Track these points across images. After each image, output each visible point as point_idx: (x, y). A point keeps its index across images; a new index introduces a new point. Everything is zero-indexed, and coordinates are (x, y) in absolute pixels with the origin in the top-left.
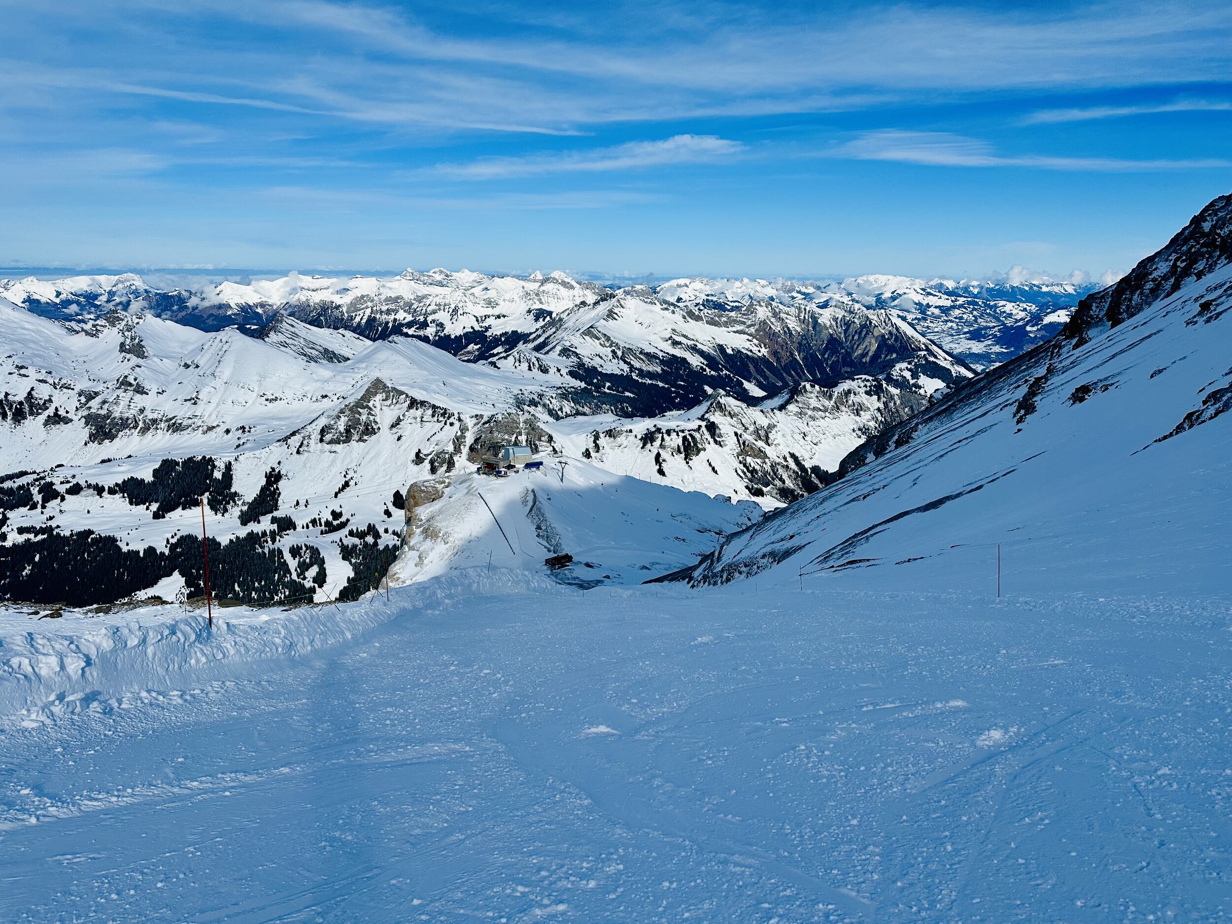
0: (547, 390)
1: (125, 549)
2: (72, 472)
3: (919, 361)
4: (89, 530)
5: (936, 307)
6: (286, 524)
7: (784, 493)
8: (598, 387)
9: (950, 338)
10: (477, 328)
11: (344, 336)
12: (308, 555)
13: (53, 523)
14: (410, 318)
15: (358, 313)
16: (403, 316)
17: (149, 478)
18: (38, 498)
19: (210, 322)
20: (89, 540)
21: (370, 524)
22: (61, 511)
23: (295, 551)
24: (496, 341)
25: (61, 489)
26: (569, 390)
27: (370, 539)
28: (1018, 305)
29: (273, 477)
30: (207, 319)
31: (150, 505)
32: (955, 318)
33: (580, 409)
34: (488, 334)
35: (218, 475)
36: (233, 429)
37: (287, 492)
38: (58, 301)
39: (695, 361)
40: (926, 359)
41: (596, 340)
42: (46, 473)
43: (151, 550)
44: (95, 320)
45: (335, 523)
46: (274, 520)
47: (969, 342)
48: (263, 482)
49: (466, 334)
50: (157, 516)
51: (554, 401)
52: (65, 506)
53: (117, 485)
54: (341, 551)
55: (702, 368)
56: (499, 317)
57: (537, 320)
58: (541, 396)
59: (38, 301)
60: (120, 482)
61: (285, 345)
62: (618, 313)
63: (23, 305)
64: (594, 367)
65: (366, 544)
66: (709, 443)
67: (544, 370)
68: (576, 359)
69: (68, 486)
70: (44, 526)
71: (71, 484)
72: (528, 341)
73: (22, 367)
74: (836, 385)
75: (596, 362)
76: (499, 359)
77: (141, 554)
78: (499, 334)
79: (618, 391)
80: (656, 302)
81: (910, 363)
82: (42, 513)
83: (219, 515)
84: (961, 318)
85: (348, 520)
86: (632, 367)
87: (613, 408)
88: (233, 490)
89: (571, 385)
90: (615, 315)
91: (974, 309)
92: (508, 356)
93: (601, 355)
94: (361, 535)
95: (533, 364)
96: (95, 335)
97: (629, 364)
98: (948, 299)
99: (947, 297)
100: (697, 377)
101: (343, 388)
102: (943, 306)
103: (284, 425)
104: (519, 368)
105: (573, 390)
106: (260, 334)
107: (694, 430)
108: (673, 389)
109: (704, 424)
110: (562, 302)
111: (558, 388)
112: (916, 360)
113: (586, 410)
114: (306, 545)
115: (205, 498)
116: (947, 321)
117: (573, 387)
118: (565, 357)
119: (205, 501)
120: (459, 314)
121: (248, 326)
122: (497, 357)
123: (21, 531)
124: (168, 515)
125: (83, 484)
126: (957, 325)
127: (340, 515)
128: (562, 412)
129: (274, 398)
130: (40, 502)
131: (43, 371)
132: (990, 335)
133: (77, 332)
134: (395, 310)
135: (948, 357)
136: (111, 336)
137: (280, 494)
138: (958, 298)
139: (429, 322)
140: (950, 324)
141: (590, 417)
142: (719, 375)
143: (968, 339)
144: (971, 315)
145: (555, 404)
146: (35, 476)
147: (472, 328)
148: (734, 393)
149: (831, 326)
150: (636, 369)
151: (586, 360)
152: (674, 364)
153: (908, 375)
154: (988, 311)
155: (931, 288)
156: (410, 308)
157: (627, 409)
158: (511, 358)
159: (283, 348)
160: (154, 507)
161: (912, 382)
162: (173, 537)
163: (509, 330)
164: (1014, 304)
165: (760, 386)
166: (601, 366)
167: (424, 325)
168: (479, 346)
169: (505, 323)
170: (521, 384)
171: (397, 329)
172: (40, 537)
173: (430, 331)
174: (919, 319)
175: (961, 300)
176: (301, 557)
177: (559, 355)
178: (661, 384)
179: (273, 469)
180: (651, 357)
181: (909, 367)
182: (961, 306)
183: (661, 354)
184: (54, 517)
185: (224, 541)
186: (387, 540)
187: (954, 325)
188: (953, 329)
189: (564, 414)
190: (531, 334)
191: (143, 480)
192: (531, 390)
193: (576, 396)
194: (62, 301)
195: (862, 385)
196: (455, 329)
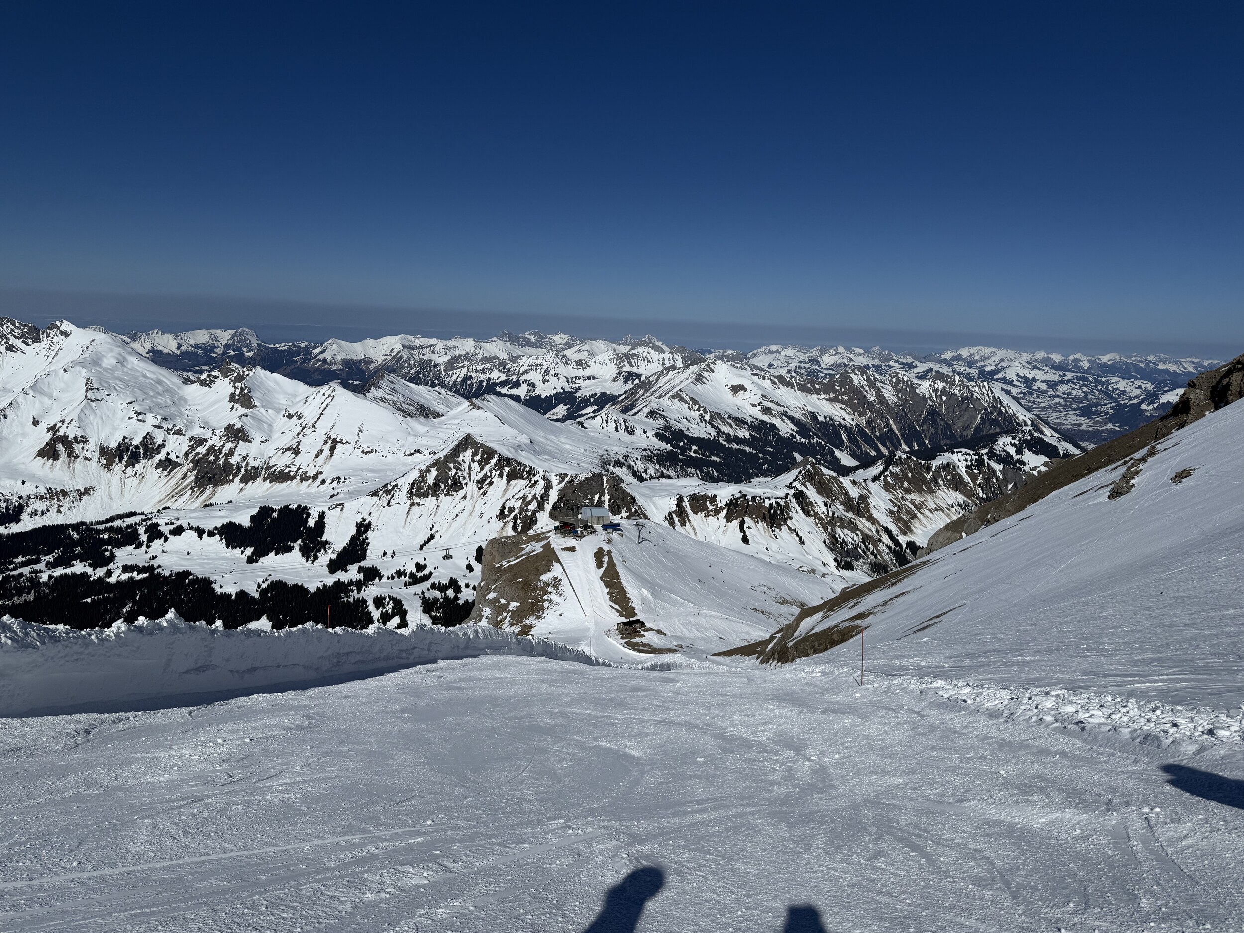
0: (633, 451)
1: (219, 590)
2: (176, 515)
3: (1023, 436)
4: (188, 571)
5: (1042, 381)
6: (372, 574)
7: (877, 567)
8: (684, 450)
9: (1058, 414)
10: (567, 389)
11: (440, 393)
12: (390, 606)
13: (155, 563)
14: (503, 377)
15: (455, 371)
16: (497, 376)
17: (246, 522)
18: (144, 538)
19: (316, 376)
20: (187, 581)
21: (451, 578)
22: (163, 551)
23: (379, 602)
24: (586, 402)
25: (165, 530)
26: (655, 452)
27: (450, 593)
28: (1132, 382)
29: (363, 527)
30: (313, 373)
31: (245, 549)
32: (1063, 393)
33: (665, 471)
34: (577, 395)
35: (311, 523)
36: (329, 481)
37: (376, 543)
38: (178, 352)
39: (785, 428)
40: (1031, 435)
41: (684, 404)
42: (153, 515)
43: (242, 594)
44: (210, 371)
45: (420, 574)
46: (361, 570)
47: (1078, 418)
48: (353, 531)
49: (556, 395)
50: (250, 560)
51: (639, 463)
52: (168, 546)
53: (216, 528)
54: (423, 603)
55: (791, 435)
56: (589, 378)
57: (626, 382)
58: (626, 457)
59: (161, 352)
60: (219, 526)
61: (383, 400)
62: (707, 376)
63: (147, 356)
64: (681, 430)
65: (446, 598)
66: (797, 512)
67: (630, 432)
68: (663, 421)
69: (171, 527)
70: (147, 565)
71: (175, 526)
72: (617, 403)
73: (141, 413)
74: (934, 458)
75: (683, 426)
76: (587, 419)
77: (233, 597)
78: (588, 395)
79: (703, 455)
80: (747, 367)
81: (1014, 438)
82: (146, 552)
83: (310, 562)
84: (1070, 394)
85: (431, 573)
86: (719, 432)
87: (698, 472)
88: (324, 539)
89: (657, 447)
90: (704, 379)
91: (1084, 385)
92: (596, 416)
93: (688, 418)
94: (442, 588)
95: (620, 425)
96: (208, 385)
97: (716, 428)
98: (1056, 374)
99: (1055, 372)
100: (788, 444)
101: (436, 444)
102: (1050, 381)
103: (379, 477)
104: (605, 429)
105: (659, 452)
106: (361, 390)
107: (781, 498)
108: (761, 455)
109: (792, 492)
110: (651, 366)
111: (643, 450)
112: (1020, 436)
113: (671, 473)
114: (389, 596)
115: (297, 545)
116: (1054, 396)
117: (659, 450)
118: (652, 420)
119: (297, 548)
120: (550, 374)
121: (351, 381)
122: (585, 418)
123: (126, 569)
124: (262, 560)
125: (185, 526)
126: (1066, 401)
127: (425, 567)
128: (647, 474)
129: (370, 450)
130: (145, 543)
131: (159, 418)
132: (1101, 412)
133: (192, 382)
134: (490, 369)
135: (1055, 434)
136: (224, 386)
137: (369, 543)
138: (1067, 373)
139: (521, 382)
140: (1057, 400)
141: (674, 480)
142: (810, 443)
143: (1077, 416)
144: (1081, 391)
145: (640, 466)
146: (143, 517)
147: (562, 388)
148: (825, 461)
149: (930, 397)
150: (724, 433)
151: (673, 423)
152: (763, 429)
153: (1012, 451)
154: (1099, 387)
155: (1037, 361)
156: (504, 368)
157: (713, 473)
158: (598, 419)
159: (382, 404)
160: (249, 551)
161: (1016, 457)
162: (263, 582)
163: (598, 390)
164: (1128, 381)
165: (854, 455)
166: (688, 429)
167: (517, 384)
168: (568, 406)
169: (595, 384)
170: (607, 444)
171: (491, 388)
172: (141, 576)
173: (522, 391)
174: (1024, 394)
175: (1069, 375)
176: (384, 607)
177: (646, 417)
178: (748, 449)
179: (364, 520)
180: (740, 422)
181: (1013, 442)
182: (1069, 381)
183: (749, 420)
184: (156, 557)
185: (312, 587)
186: (467, 594)
187: (1062, 401)
188: (1061, 405)
189: (649, 476)
190: (620, 395)
191: (240, 525)
192: (616, 450)
193: (663, 459)
194: (182, 353)
195: (963, 458)
196: (545, 391)
